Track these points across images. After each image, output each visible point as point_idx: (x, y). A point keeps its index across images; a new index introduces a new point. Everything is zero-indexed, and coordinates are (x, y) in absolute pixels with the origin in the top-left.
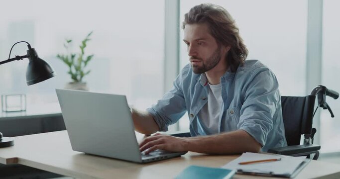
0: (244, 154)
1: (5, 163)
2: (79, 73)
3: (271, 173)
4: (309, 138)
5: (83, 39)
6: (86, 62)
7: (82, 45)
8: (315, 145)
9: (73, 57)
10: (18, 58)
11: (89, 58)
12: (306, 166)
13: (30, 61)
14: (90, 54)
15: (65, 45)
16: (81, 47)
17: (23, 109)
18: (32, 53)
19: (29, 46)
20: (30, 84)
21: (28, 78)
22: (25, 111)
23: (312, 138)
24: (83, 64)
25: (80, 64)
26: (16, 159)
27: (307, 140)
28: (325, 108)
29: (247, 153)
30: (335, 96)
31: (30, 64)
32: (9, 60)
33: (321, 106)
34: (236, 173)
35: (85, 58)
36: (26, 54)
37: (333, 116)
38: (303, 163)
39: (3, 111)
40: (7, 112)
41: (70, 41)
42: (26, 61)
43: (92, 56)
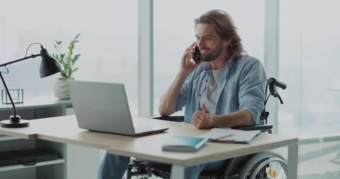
0: (212, 129)
1: (27, 138)
2: (67, 70)
3: (233, 141)
4: (263, 120)
5: (72, 40)
6: (74, 61)
7: (70, 46)
8: (268, 124)
9: (62, 56)
10: (33, 56)
11: (77, 57)
12: (260, 137)
13: (43, 58)
14: (77, 54)
15: (55, 46)
16: (69, 47)
17: (21, 101)
18: (44, 52)
19: (42, 47)
20: (42, 77)
21: (41, 72)
22: (22, 103)
23: (266, 119)
24: (71, 62)
25: (69, 62)
26: (36, 135)
27: (262, 121)
28: (275, 96)
29: (215, 129)
30: (284, 87)
31: (42, 61)
32: (26, 58)
33: (272, 94)
34: (207, 141)
35: (73, 57)
36: (39, 53)
37: (282, 103)
38: (257, 135)
39: (3, 103)
40: (7, 104)
41: (60, 43)
42: (40, 59)
43: (79, 55)
